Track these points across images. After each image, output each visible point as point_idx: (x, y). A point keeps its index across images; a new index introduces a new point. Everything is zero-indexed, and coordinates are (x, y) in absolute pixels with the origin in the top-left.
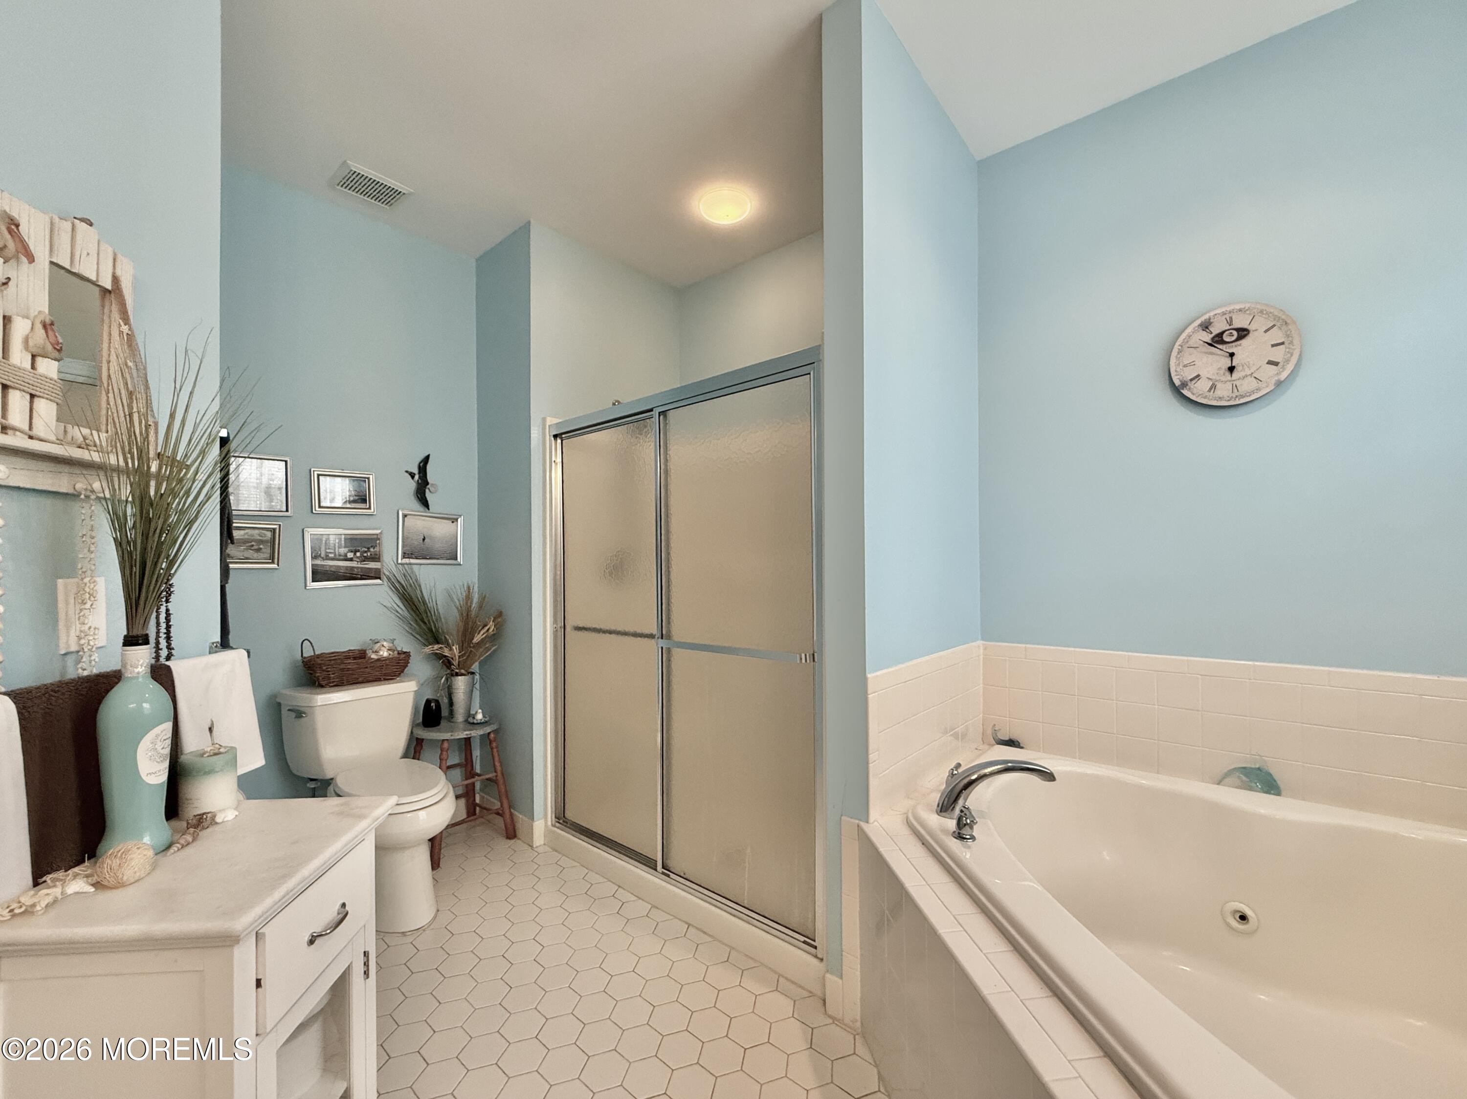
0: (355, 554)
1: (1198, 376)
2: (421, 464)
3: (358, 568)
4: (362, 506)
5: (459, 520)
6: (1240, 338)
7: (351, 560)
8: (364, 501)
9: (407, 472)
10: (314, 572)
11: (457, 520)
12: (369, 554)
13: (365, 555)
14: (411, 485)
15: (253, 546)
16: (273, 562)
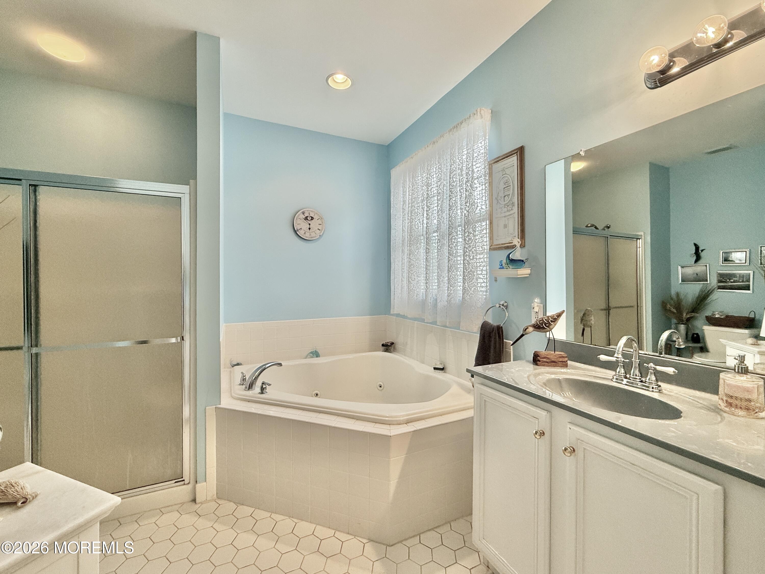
1: (301, 228)
6: (312, 220)
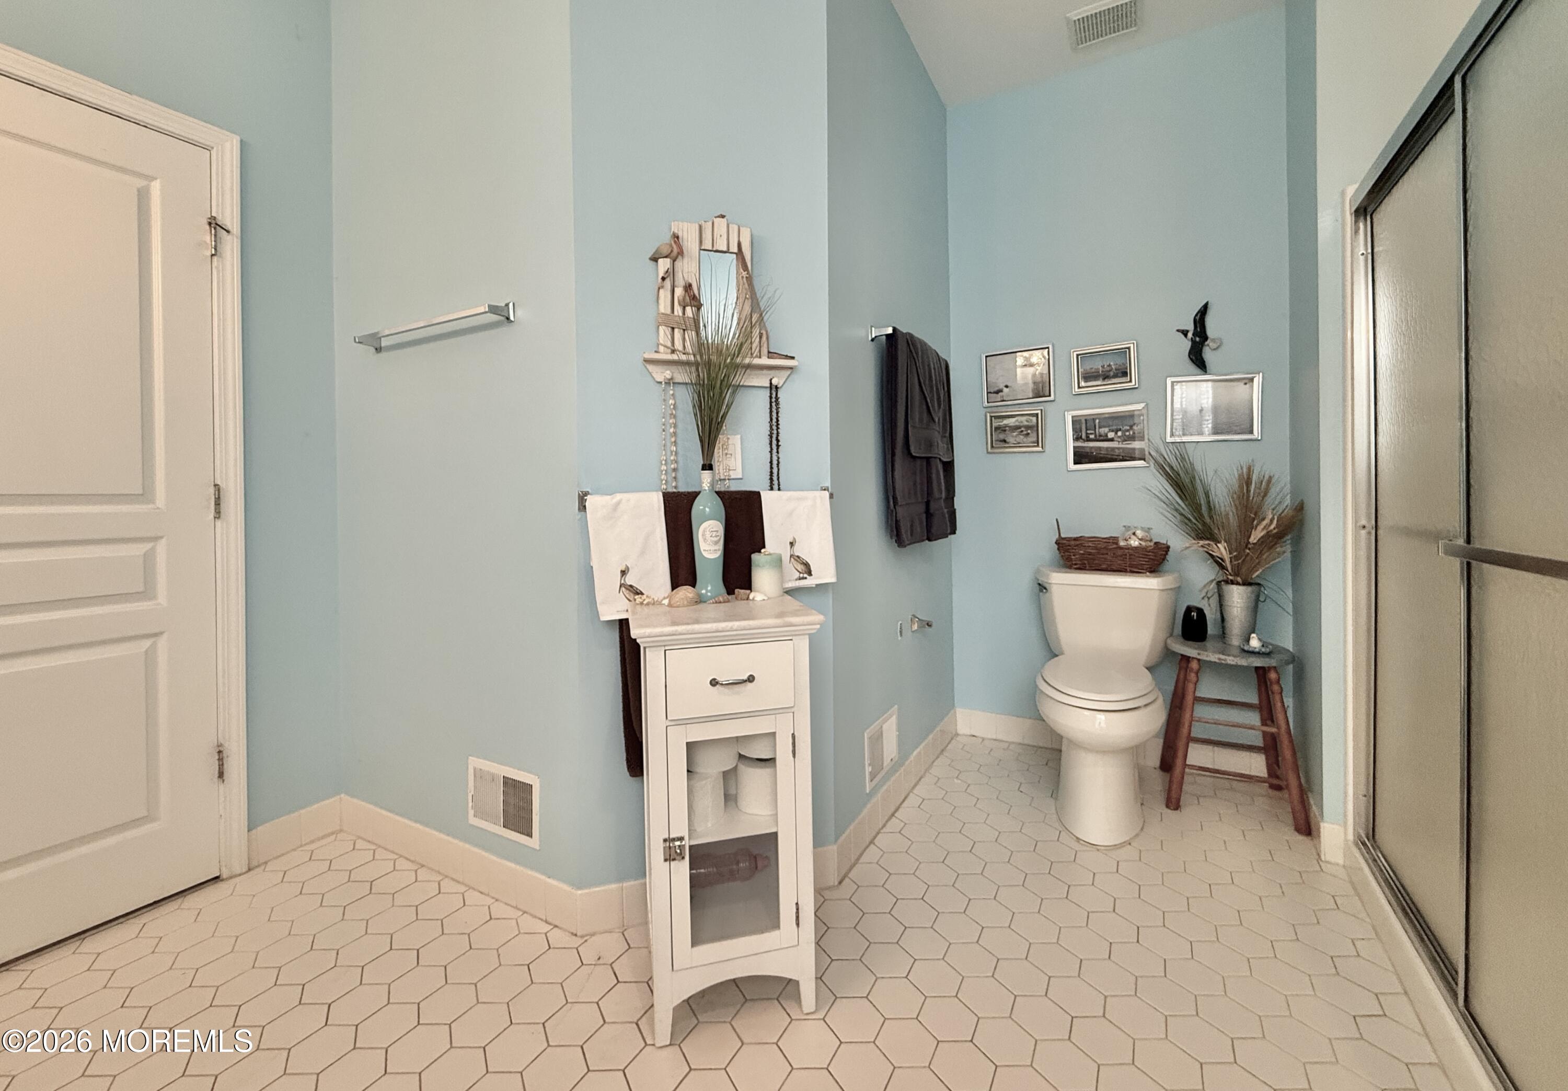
0: (1116, 433)
2: (1198, 318)
3: (1118, 448)
4: (1123, 379)
5: (1256, 380)
7: (1112, 440)
8: (1125, 374)
9: (1178, 331)
10: (1076, 454)
11: (1252, 380)
12: (1131, 433)
13: (1127, 434)
14: (1186, 345)
15: (1022, 431)
16: (1038, 446)
